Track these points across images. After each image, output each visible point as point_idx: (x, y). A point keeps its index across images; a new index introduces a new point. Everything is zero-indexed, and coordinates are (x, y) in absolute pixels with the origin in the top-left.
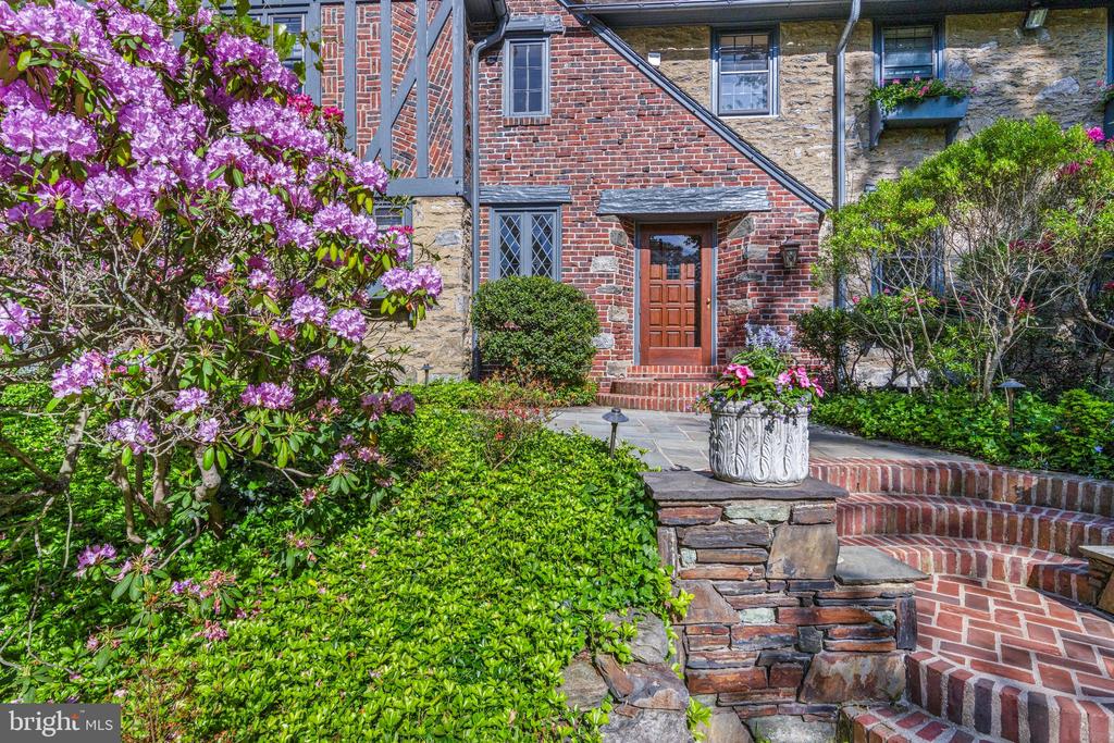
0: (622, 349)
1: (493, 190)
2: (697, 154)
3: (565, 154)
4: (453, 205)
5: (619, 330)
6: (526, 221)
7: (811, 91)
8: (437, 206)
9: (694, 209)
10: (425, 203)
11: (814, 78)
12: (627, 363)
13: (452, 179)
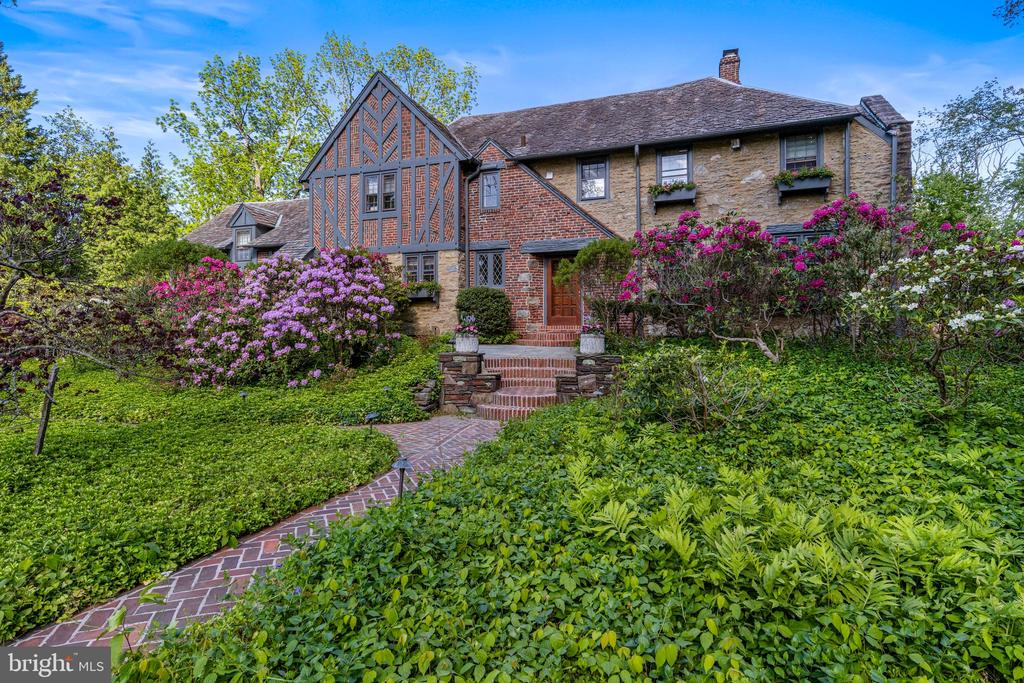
0: (535, 317)
1: (475, 243)
2: (567, 223)
3: (507, 225)
4: (455, 254)
5: (533, 309)
6: (490, 257)
7: (625, 186)
8: (448, 255)
9: (564, 249)
10: (443, 253)
11: (627, 180)
12: (538, 325)
13: (454, 242)
